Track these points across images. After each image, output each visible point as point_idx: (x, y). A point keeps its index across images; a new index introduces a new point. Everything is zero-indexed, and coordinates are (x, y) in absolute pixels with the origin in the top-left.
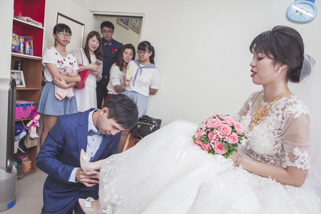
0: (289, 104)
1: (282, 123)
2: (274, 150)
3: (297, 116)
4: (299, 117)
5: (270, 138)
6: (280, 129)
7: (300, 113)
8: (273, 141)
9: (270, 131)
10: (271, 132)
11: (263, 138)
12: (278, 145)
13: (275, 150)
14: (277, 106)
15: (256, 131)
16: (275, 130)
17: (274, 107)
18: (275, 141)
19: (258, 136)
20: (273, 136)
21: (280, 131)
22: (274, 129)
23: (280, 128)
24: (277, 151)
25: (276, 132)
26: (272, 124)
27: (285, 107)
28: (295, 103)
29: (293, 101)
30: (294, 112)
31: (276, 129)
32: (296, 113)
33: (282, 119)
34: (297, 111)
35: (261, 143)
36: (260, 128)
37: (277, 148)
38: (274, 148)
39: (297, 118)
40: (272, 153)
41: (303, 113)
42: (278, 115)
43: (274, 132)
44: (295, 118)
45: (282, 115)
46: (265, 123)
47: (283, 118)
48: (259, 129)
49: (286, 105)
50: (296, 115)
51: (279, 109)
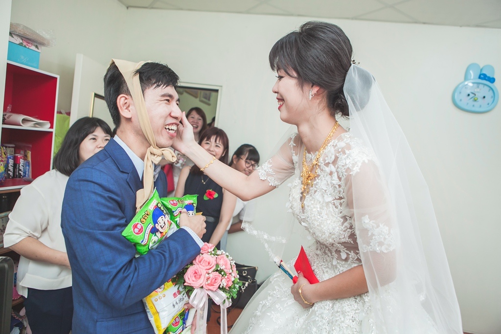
0: (341, 151)
1: (340, 186)
2: (345, 231)
3: (356, 170)
4: (359, 171)
5: (332, 215)
6: (341, 198)
7: (360, 164)
8: (339, 218)
9: (328, 203)
10: (331, 205)
11: (321, 218)
12: (348, 221)
13: (347, 231)
14: (326, 158)
15: (310, 208)
16: (334, 200)
17: (323, 161)
18: (342, 217)
19: (314, 216)
20: (337, 210)
21: (342, 201)
22: (332, 199)
23: (339, 195)
24: (350, 230)
25: (337, 202)
26: (327, 191)
27: (336, 158)
28: (349, 147)
29: (345, 145)
30: (351, 165)
31: (336, 199)
32: (354, 165)
33: (338, 181)
34: (354, 162)
35: (322, 226)
36: (313, 202)
37: (349, 227)
38: (344, 228)
39: (357, 173)
40: (345, 237)
41: (364, 162)
42: (331, 173)
43: (334, 203)
44: (354, 175)
45: (336, 173)
46: (317, 193)
47: (340, 179)
48: (312, 204)
49: (337, 155)
50: (354, 169)
51: (330, 163)
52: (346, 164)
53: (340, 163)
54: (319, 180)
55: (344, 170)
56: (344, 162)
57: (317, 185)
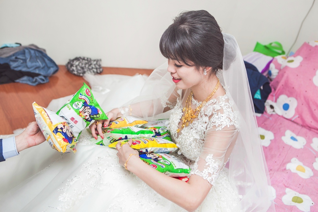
0: (216, 111)
14: (206, 111)
17: (203, 111)
29: (220, 108)
32: (219, 125)
49: (213, 113)
51: (207, 116)
52: (215, 122)
53: (212, 119)
54: (197, 122)
55: (212, 125)
56: (215, 120)
57: (194, 125)
